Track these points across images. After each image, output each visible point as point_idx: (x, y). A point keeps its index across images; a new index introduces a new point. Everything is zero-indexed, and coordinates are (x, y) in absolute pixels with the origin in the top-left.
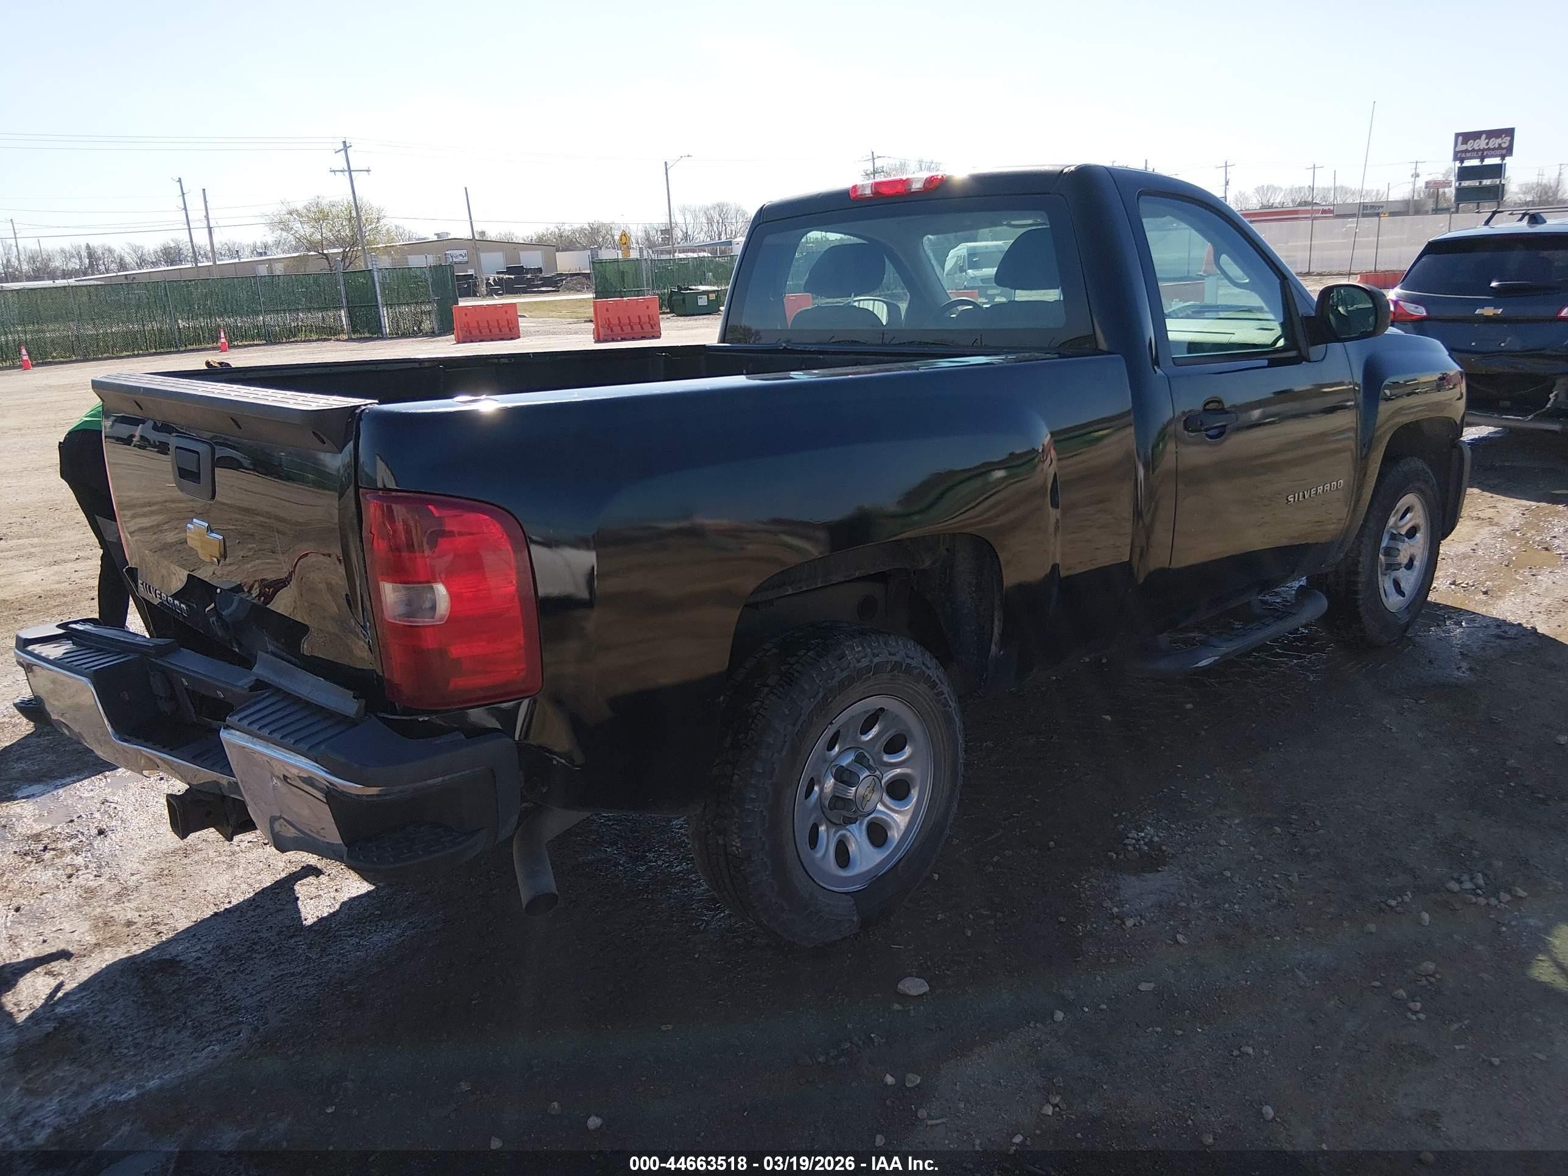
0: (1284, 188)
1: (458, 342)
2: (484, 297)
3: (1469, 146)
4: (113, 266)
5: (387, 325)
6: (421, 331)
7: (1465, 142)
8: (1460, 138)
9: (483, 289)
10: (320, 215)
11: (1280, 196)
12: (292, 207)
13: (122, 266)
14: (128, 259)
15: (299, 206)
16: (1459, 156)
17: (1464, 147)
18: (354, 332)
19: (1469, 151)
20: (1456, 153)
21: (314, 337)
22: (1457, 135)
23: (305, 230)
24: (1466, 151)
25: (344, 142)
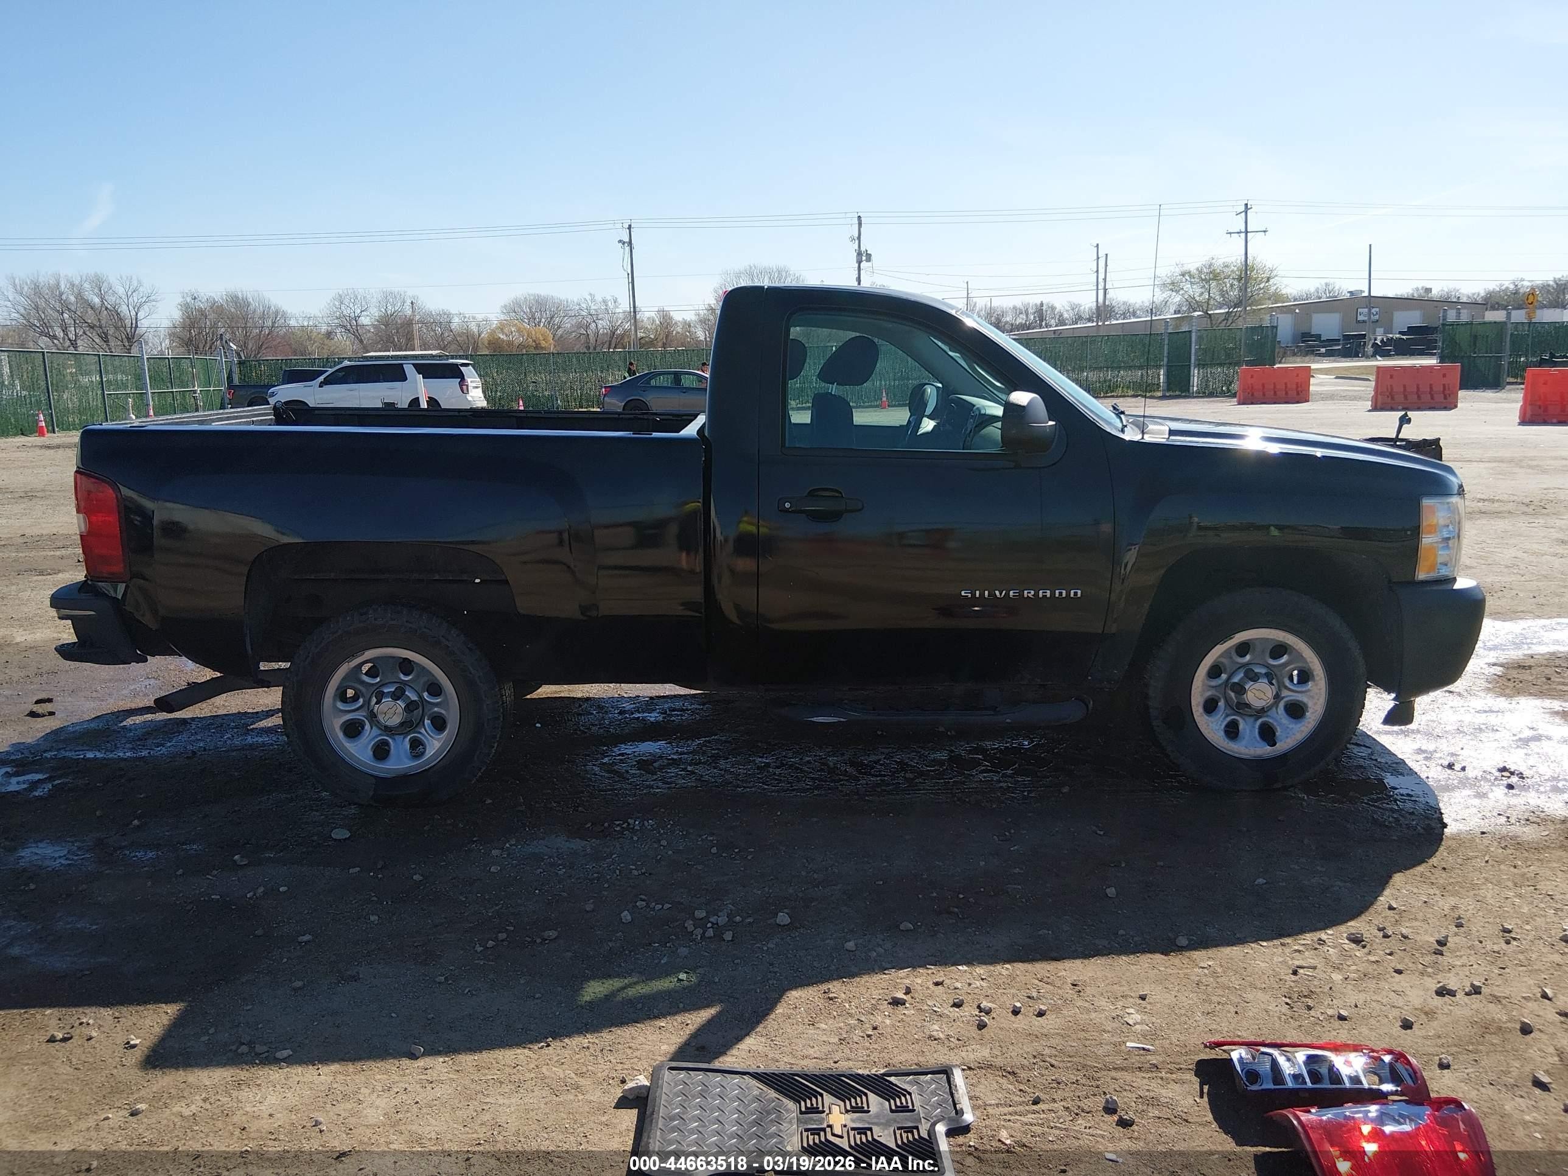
1: (1239, 404)
2: (1367, 357)
4: (1053, 322)
5: (1195, 384)
6: (1229, 390)
9: (1369, 349)
10: (1211, 276)
12: (1186, 268)
13: (1062, 322)
14: (1066, 315)
15: (1192, 268)
18: (1169, 390)
21: (1131, 393)
23: (1195, 291)
25: (1246, 205)
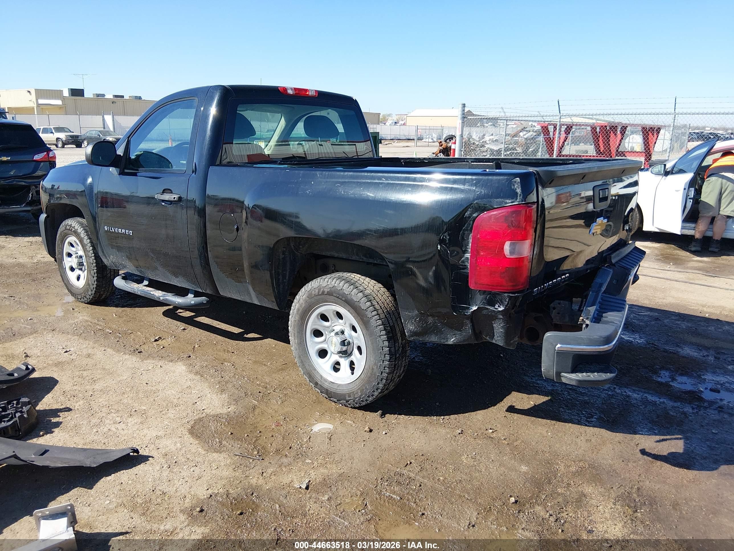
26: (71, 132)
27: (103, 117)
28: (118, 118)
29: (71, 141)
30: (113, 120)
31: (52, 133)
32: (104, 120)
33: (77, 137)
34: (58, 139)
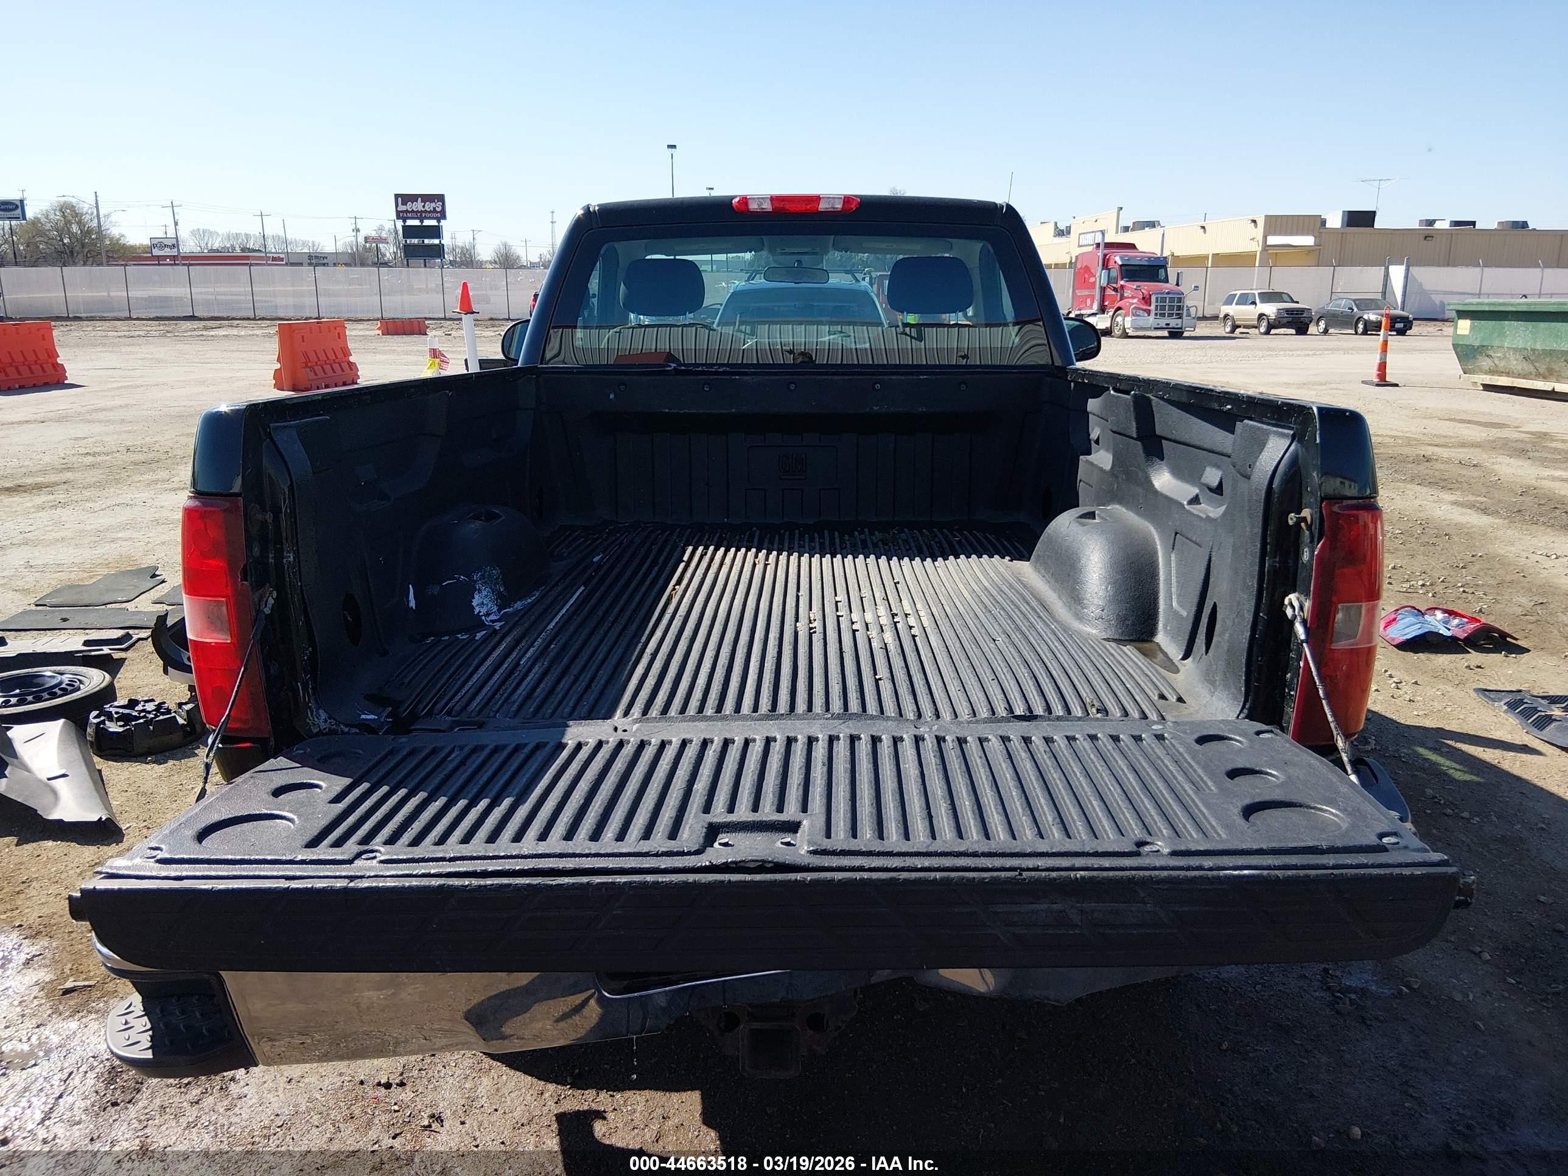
0: (220, 233)
3: (409, 206)
7: (404, 203)
8: (400, 199)
11: (217, 242)
16: (401, 215)
17: (404, 208)
19: (409, 212)
20: (398, 213)
22: (397, 196)
24: (407, 211)
26: (1293, 301)
27: (1387, 269)
28: (1421, 273)
29: (1285, 320)
30: (1406, 277)
31: (1254, 303)
32: (1387, 275)
33: (1302, 311)
34: (1261, 316)
